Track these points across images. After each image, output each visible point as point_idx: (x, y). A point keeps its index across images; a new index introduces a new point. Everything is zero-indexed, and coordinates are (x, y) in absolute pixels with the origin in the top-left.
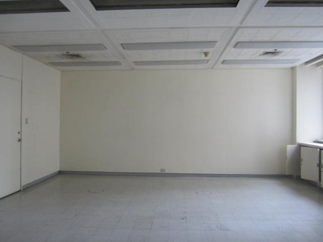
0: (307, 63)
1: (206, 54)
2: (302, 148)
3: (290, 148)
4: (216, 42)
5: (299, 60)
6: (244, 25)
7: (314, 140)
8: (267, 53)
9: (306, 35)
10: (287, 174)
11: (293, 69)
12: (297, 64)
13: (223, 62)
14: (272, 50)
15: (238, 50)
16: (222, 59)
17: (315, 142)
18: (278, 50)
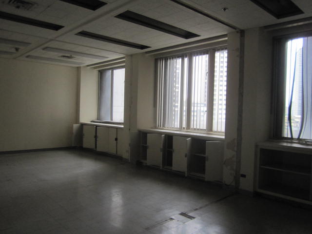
0: (88, 66)
1: (17, 49)
2: (84, 126)
3: (76, 126)
4: (30, 44)
5: (84, 63)
6: (57, 39)
7: (91, 120)
8: (64, 56)
9: (93, 51)
10: (73, 145)
11: (78, 69)
12: (82, 66)
13: (27, 57)
14: (69, 55)
15: (44, 51)
16: (27, 54)
17: (91, 122)
18: (73, 56)
